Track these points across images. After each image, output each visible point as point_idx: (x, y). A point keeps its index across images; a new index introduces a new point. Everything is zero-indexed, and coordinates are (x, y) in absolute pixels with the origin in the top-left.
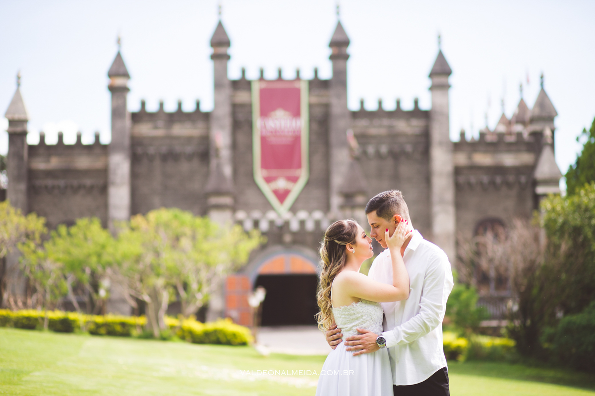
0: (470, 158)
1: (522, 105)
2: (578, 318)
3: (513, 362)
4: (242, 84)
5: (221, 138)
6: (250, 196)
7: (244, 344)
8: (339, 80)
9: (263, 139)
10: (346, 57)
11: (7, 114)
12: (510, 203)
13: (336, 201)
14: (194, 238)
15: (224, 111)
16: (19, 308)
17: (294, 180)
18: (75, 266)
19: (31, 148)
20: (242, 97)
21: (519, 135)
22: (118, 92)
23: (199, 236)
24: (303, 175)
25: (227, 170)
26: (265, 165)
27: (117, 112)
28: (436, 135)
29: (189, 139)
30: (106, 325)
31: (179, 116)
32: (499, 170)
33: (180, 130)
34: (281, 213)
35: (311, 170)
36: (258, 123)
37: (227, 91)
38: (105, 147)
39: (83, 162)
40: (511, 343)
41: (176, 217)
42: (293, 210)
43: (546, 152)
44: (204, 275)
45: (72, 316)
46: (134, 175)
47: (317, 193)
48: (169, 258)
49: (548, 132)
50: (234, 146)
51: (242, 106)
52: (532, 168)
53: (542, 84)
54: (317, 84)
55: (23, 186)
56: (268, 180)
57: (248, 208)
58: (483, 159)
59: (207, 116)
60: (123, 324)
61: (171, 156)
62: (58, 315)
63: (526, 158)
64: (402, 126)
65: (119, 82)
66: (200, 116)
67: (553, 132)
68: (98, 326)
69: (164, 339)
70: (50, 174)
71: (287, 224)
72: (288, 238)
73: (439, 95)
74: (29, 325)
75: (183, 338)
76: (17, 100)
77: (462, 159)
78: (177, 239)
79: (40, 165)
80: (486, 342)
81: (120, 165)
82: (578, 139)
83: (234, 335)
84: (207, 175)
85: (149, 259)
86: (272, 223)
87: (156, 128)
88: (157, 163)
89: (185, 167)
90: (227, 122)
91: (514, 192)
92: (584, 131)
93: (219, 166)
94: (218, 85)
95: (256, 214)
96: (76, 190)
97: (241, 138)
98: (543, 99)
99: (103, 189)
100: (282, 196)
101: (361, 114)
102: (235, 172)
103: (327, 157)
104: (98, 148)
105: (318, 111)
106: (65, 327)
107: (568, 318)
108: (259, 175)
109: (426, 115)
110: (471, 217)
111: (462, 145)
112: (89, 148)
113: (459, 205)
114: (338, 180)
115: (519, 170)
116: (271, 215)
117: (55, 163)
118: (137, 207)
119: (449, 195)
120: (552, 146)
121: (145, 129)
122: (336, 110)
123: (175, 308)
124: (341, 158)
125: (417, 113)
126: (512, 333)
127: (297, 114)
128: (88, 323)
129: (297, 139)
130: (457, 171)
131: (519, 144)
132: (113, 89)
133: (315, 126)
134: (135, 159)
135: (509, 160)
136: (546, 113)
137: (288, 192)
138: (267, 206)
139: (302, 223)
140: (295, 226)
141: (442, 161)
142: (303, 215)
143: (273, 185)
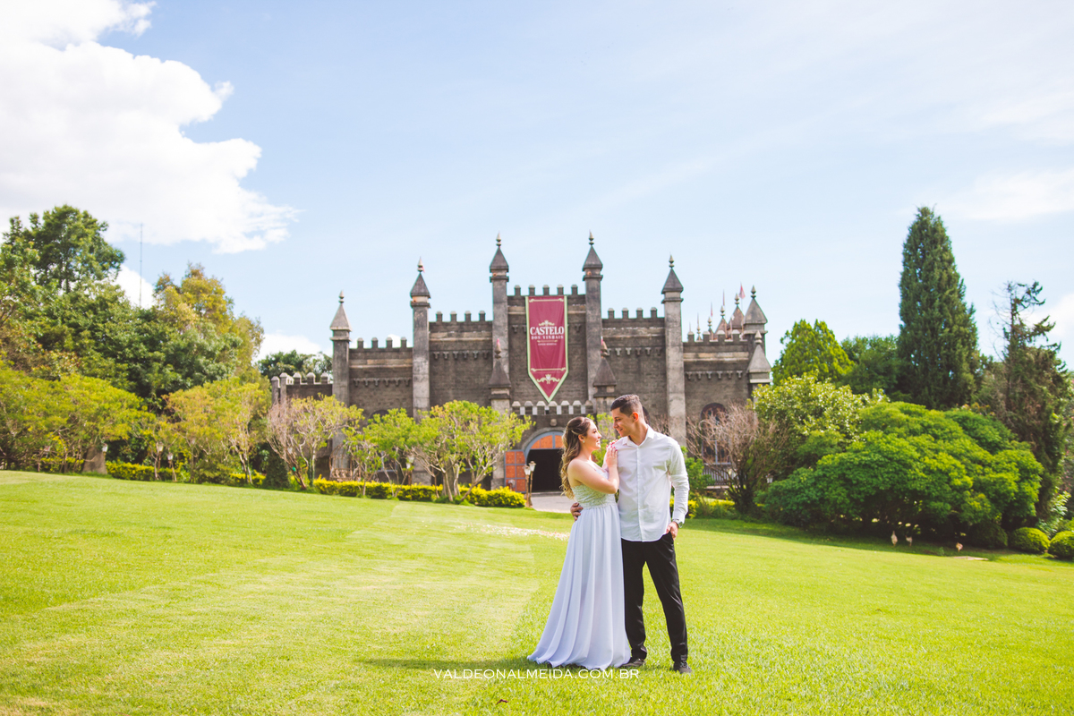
0: (697, 357)
1: (737, 312)
2: (783, 484)
3: (733, 519)
4: (517, 299)
5: (501, 343)
6: (524, 388)
7: (520, 506)
8: (593, 296)
9: (534, 343)
10: (600, 278)
11: (331, 326)
12: (730, 392)
13: (592, 391)
14: (480, 423)
15: (503, 321)
16: (344, 480)
17: (558, 375)
18: (387, 445)
19: (352, 351)
20: (517, 310)
21: (736, 336)
22: (419, 308)
23: (484, 421)
24: (567, 371)
25: (506, 368)
26: (535, 364)
27: (418, 324)
28: (670, 339)
29: (476, 343)
30: (412, 492)
31: (468, 325)
32: (721, 365)
33: (467, 337)
34: (548, 401)
35: (570, 368)
36: (529, 331)
37: (505, 306)
38: (410, 350)
39: (393, 363)
40: (732, 503)
41: (465, 406)
42: (558, 399)
43: (758, 350)
44: (488, 452)
45: (385, 485)
46: (432, 373)
47: (577, 385)
48: (460, 439)
49: (759, 335)
50: (510, 349)
51: (517, 316)
52: (748, 363)
53: (753, 297)
54: (576, 299)
55: (345, 383)
56: (538, 376)
57: (522, 397)
58: (707, 357)
59: (490, 324)
60: (425, 491)
61: (461, 357)
62: (374, 484)
63: (742, 356)
64: (642, 331)
65: (420, 299)
66: (484, 325)
67: (763, 335)
68: (406, 492)
69: (457, 503)
70: (366, 372)
71: (553, 409)
72: (554, 421)
73: (671, 307)
74: (351, 492)
75: (472, 502)
76: (340, 314)
77: (690, 357)
78: (467, 423)
79: (359, 365)
80: (711, 502)
81: (422, 365)
82: (782, 341)
83: (513, 498)
84: (490, 372)
85: (445, 439)
86: (541, 408)
87: (450, 336)
88: (451, 363)
89: (472, 365)
90: (505, 330)
91: (732, 383)
92: (787, 333)
93: (499, 364)
94: (496, 302)
95: (529, 403)
96: (387, 385)
97: (516, 343)
98: (754, 306)
99: (409, 384)
100: (549, 387)
101: (610, 322)
102: (511, 369)
103: (585, 356)
104: (404, 351)
105: (576, 320)
106: (379, 494)
107: (776, 483)
108: (531, 371)
109: (662, 322)
110: (698, 403)
111: (690, 345)
112: (397, 350)
113: (688, 394)
114: (593, 375)
115: (736, 365)
116: (541, 403)
117: (370, 363)
118: (436, 399)
119: (681, 386)
120: (763, 346)
121: (440, 336)
122: (591, 320)
123: (466, 478)
124: (595, 356)
125: (654, 320)
126: (733, 496)
127: (561, 324)
128: (397, 489)
129: (560, 342)
130: (687, 366)
131: (734, 345)
132: (414, 305)
133: (574, 332)
134: (433, 360)
135: (728, 357)
136: (757, 319)
137: (553, 384)
138: (538, 396)
139: (565, 409)
140: (559, 412)
141: (675, 358)
142: (565, 403)
143: (543, 380)
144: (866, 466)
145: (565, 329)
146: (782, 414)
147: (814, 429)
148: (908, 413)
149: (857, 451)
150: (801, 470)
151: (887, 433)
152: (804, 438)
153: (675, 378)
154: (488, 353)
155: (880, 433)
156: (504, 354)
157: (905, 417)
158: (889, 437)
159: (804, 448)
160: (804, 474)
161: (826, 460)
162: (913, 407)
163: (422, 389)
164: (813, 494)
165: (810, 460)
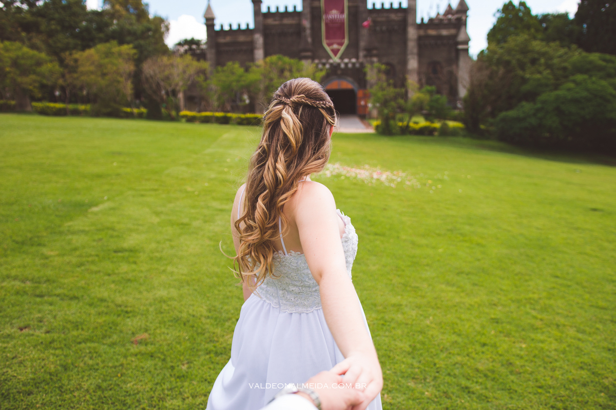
0: (426, 32)
3: (464, 136)
5: (306, 24)
6: (320, 52)
9: (327, 25)
11: (204, 15)
12: (444, 54)
13: (361, 54)
15: (308, 11)
17: (341, 44)
19: (217, 32)
20: (316, 4)
22: (256, 3)
23: (294, 70)
24: (346, 42)
25: (310, 40)
26: (327, 38)
27: (257, 12)
28: (410, 20)
29: (291, 25)
30: (247, 119)
31: (286, 14)
32: (440, 37)
34: (336, 59)
35: (349, 39)
36: (323, 16)
38: (251, 31)
39: (242, 38)
40: (463, 126)
41: (280, 59)
42: (342, 58)
43: (463, 29)
45: (229, 115)
46: (265, 44)
47: (352, 51)
49: (463, 18)
50: (312, 28)
51: (316, 8)
52: (456, 36)
56: (329, 45)
57: (320, 58)
58: (432, 32)
59: (299, 14)
61: (283, 34)
63: (453, 31)
64: (393, 16)
66: (295, 14)
67: (466, 18)
70: (226, 44)
71: (339, 65)
72: (339, 72)
74: (206, 120)
76: (209, 9)
77: (422, 32)
79: (221, 40)
80: (452, 124)
81: (259, 39)
84: (300, 42)
86: (331, 65)
87: (275, 20)
88: (276, 38)
89: (289, 39)
90: (309, 16)
91: (446, 48)
93: (305, 38)
95: (324, 61)
96: (239, 52)
97: (316, 24)
98: (462, 2)
99: (252, 51)
100: (335, 52)
101: (374, 10)
102: (313, 40)
103: (357, 33)
104: (248, 31)
105: (353, 10)
106: (225, 121)
108: (325, 42)
109: (405, 11)
110: (426, 60)
111: (422, 26)
112: (244, 31)
113: (420, 56)
114: (362, 44)
115: (449, 37)
116: (331, 61)
117: (228, 39)
119: (415, 51)
120: (465, 25)
121: (270, 21)
122: (360, 9)
124: (364, 32)
125: (401, 10)
126: (463, 119)
127: (342, 12)
128: (237, 118)
129: (342, 24)
130: (420, 38)
131: (449, 25)
133: (351, 17)
134: (266, 36)
135: (445, 32)
136: (463, 9)
137: (338, 50)
138: (329, 57)
139: (346, 64)
140: (343, 66)
141: (412, 33)
142: (346, 60)
143: (331, 47)
144: (576, 101)
145: (345, 16)
146: (507, 63)
147: (532, 73)
148: (605, 60)
149: (569, 90)
150: (524, 103)
151: (591, 76)
152: (524, 81)
153: (412, 45)
154: (298, 31)
155: (586, 77)
156: (308, 32)
157: (604, 64)
158: (594, 79)
159: (526, 88)
160: (527, 107)
161: (544, 97)
162: (608, 57)
163: (259, 53)
164: (533, 121)
165: (531, 96)
